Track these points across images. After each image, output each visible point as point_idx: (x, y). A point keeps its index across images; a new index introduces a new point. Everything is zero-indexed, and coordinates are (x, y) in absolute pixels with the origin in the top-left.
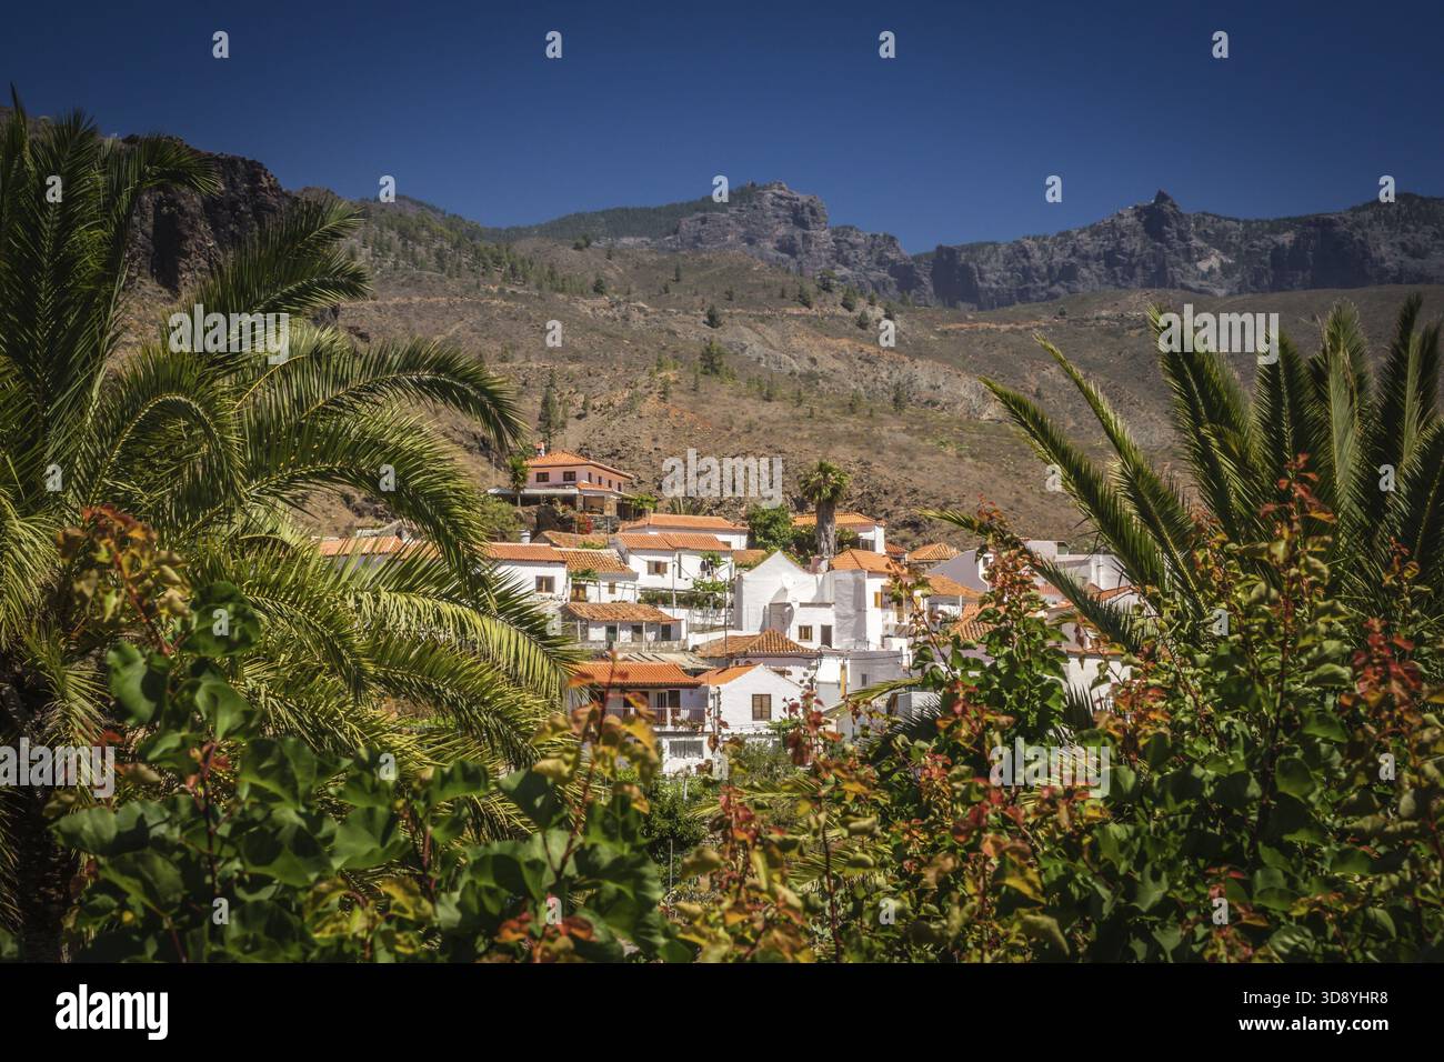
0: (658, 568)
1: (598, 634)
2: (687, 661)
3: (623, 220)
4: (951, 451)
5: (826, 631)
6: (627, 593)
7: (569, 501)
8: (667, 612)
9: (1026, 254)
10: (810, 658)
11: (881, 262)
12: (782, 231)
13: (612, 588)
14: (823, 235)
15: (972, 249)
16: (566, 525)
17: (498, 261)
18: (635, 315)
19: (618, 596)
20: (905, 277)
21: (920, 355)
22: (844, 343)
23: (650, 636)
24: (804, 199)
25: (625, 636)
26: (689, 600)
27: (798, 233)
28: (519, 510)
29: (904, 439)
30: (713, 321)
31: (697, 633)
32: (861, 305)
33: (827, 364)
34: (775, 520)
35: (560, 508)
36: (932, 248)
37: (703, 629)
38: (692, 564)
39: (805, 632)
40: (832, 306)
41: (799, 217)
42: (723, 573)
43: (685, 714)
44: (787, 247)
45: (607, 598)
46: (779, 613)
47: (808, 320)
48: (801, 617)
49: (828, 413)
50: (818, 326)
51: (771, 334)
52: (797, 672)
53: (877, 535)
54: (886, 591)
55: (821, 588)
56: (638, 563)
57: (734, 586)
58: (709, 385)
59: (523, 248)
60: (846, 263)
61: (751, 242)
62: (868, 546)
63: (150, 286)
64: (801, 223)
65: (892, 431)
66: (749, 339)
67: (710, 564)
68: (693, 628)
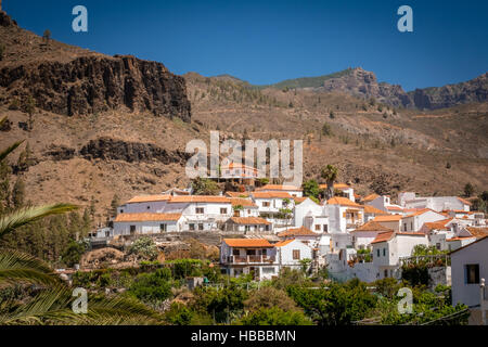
0: (266, 204)
1: (242, 229)
2: (272, 238)
3: (304, 82)
4: (411, 160)
5: (325, 227)
6: (255, 214)
7: (237, 180)
8: (268, 220)
9: (447, 91)
10: (317, 237)
11: (396, 95)
12: (361, 84)
13: (249, 212)
14: (375, 86)
15: (428, 89)
16: (235, 189)
17: (256, 97)
18: (304, 115)
19: (251, 215)
20: (405, 100)
21: (407, 127)
22: (378, 123)
23: (261, 229)
24: (368, 73)
25: (252, 229)
26: (278, 216)
27: (366, 85)
28: (219, 184)
29: (394, 156)
30: (332, 116)
31: (278, 228)
32: (385, 109)
33: (372, 130)
34: (312, 186)
35: (233, 183)
36: (414, 90)
37: (279, 227)
38: (279, 203)
39: (318, 227)
40: (373, 110)
41: (366, 80)
42: (290, 206)
43: (268, 257)
44: (362, 90)
45: (247, 215)
46: (308, 220)
47: (365, 115)
48: (316, 222)
49: (368, 148)
50: (369, 117)
51: (352, 120)
52: (312, 242)
53: (350, 191)
54: (347, 212)
55: (324, 211)
56: (259, 203)
57: (293, 211)
58: (324, 139)
59: (265, 92)
60: (383, 95)
61: (350, 88)
62: (347, 196)
63: (123, 107)
64: (367, 81)
65: (390, 154)
66: (345, 123)
67: (286, 203)
68: (276, 226)
